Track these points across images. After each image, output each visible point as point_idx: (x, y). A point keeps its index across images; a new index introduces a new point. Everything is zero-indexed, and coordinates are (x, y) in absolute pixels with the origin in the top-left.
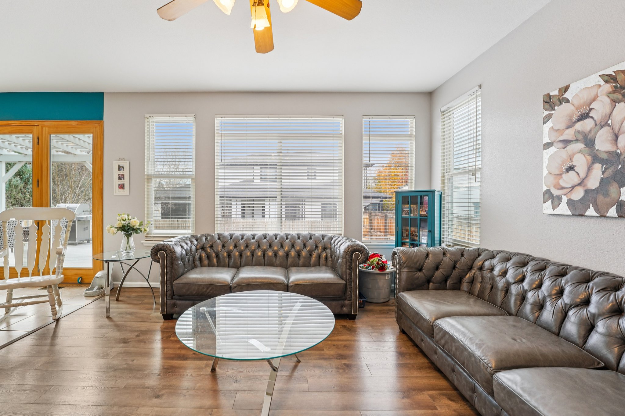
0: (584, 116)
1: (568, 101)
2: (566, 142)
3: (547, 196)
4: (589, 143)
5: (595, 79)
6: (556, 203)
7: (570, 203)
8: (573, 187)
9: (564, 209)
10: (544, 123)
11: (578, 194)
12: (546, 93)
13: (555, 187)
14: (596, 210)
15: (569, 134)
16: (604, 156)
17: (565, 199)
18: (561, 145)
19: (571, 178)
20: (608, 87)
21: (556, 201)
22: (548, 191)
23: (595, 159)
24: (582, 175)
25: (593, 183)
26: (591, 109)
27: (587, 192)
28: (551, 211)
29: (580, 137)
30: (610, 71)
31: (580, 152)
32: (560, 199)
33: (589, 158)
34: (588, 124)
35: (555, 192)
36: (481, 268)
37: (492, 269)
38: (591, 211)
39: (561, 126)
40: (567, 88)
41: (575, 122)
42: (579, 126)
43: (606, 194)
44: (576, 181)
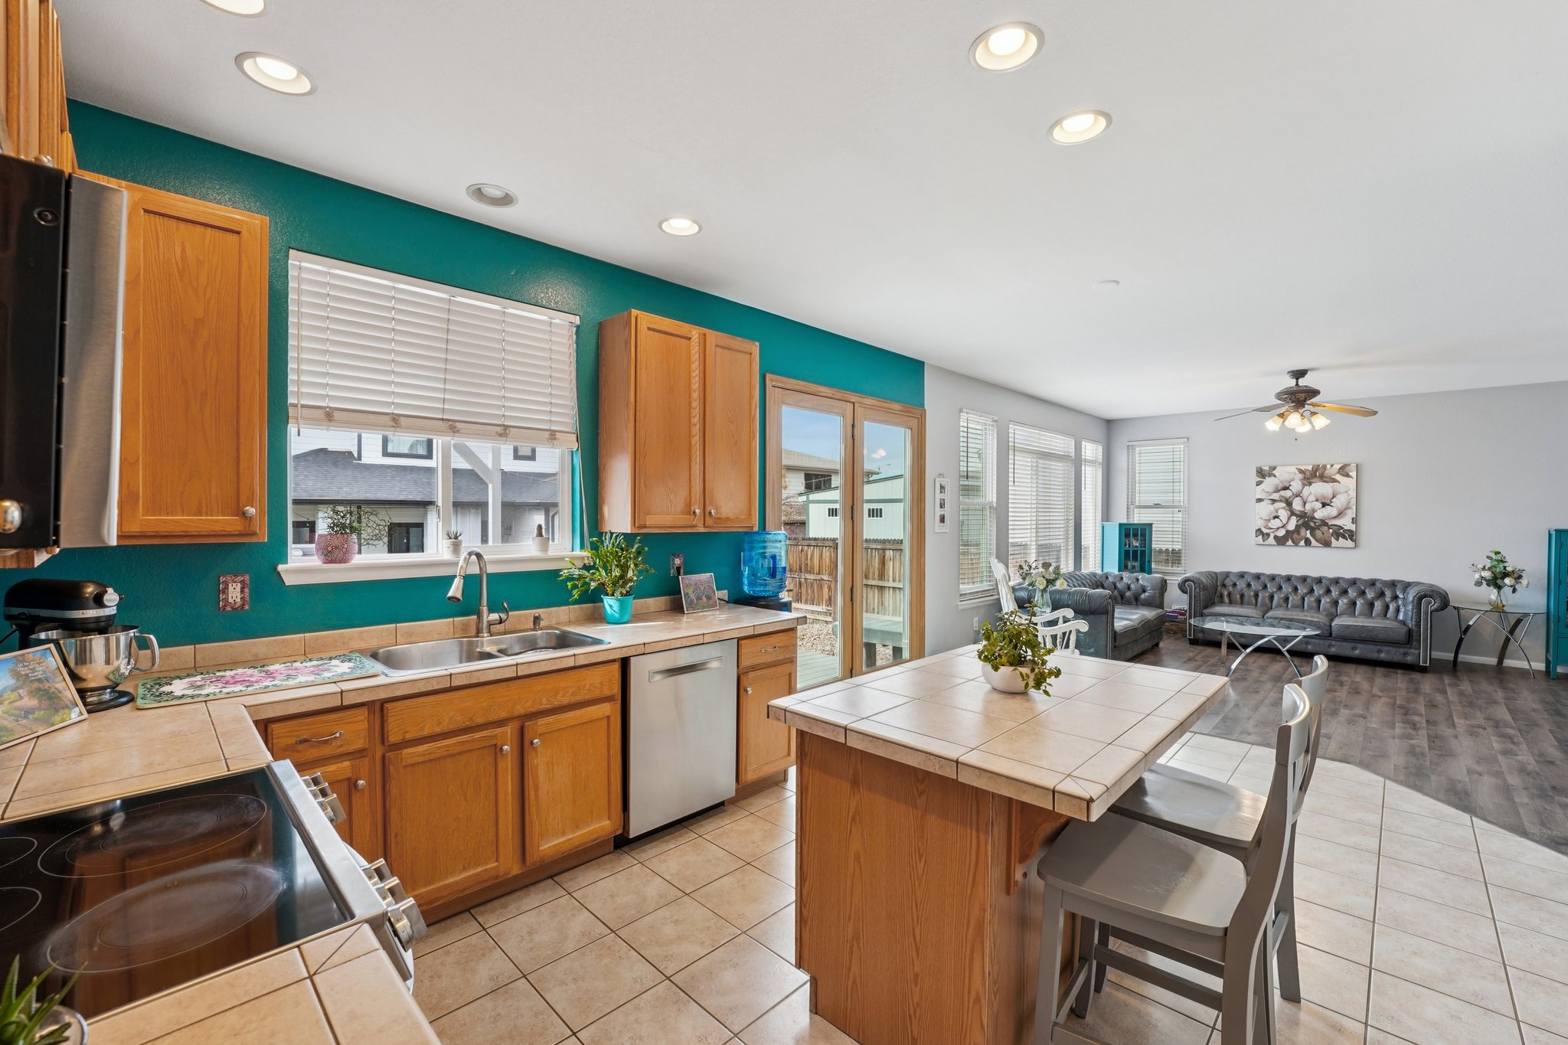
0: (1286, 488)
1: (1275, 476)
2: (1274, 501)
3: (1258, 533)
4: (1289, 503)
5: (1293, 469)
6: (1266, 537)
7: (1276, 537)
8: (1278, 528)
9: (1271, 540)
10: (1257, 485)
11: (1281, 533)
12: (1259, 465)
13: (1265, 527)
14: (1293, 542)
15: (1276, 496)
16: (1298, 513)
17: (1272, 535)
18: (1270, 502)
19: (1275, 523)
20: (1301, 476)
21: (1266, 536)
22: (1259, 530)
23: (1293, 513)
24: (1284, 522)
25: (1291, 526)
26: (1290, 485)
27: (1287, 531)
28: (1262, 542)
29: (1284, 500)
30: (1303, 468)
31: (1283, 508)
32: (1268, 535)
33: (1289, 513)
34: (1287, 494)
35: (1265, 531)
36: (1224, 586)
37: (1235, 585)
38: (1290, 542)
39: (1271, 490)
40: (1274, 468)
41: (1280, 490)
42: (1282, 493)
43: (1299, 533)
44: (1280, 525)
